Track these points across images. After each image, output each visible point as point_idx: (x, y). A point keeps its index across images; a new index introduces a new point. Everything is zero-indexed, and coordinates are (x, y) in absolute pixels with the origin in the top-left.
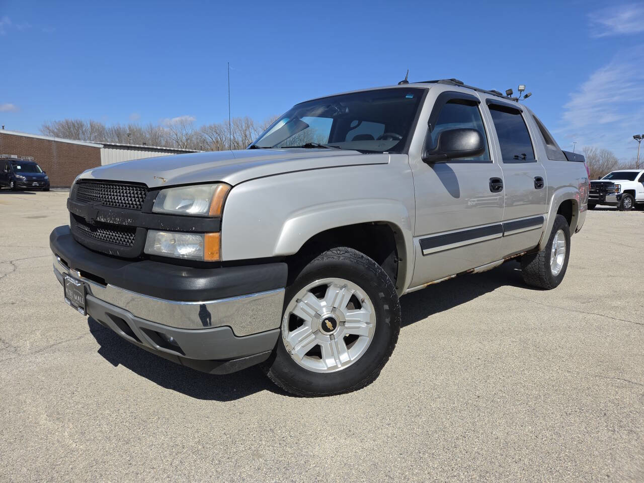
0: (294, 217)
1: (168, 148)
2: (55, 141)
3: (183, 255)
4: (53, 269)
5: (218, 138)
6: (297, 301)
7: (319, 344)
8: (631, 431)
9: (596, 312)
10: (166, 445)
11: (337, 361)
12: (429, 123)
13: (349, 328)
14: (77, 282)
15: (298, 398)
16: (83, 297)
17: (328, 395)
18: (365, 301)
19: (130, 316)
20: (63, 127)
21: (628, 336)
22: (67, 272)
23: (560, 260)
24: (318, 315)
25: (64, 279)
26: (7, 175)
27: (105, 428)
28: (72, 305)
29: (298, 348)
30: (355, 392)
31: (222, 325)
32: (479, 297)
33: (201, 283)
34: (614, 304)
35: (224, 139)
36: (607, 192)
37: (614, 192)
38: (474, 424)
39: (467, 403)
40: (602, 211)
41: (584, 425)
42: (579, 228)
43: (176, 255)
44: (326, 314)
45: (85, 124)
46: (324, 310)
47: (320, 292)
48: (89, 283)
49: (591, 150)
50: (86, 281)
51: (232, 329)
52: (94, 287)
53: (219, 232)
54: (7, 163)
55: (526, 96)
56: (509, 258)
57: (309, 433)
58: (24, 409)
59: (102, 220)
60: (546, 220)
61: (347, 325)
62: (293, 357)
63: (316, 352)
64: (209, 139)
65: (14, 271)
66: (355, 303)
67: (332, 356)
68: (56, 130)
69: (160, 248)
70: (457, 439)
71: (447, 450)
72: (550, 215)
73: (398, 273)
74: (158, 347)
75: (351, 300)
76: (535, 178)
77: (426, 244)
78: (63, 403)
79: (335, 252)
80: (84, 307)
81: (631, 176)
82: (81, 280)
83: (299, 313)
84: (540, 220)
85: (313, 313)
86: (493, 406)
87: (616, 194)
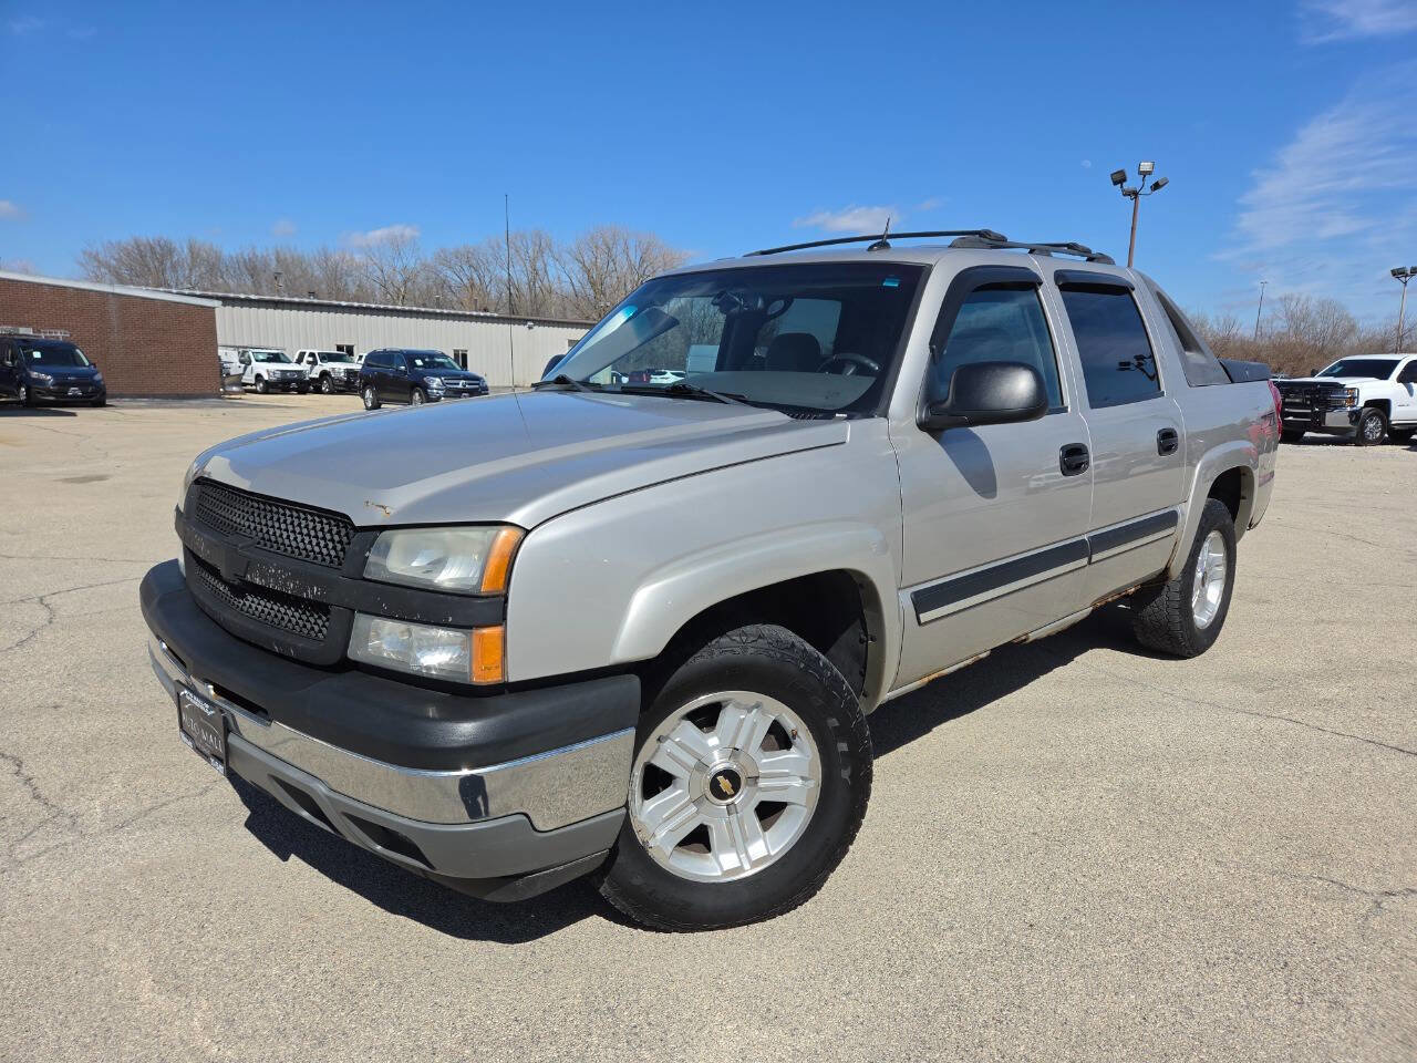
0: (655, 582)
1: (364, 305)
2: (113, 294)
3: (428, 668)
4: (151, 663)
5: (475, 276)
6: (659, 739)
7: (705, 823)
8: (1335, 1003)
9: (1285, 712)
10: (399, 1048)
11: (743, 856)
12: (931, 344)
13: (766, 789)
14: (207, 706)
15: (662, 934)
16: (221, 737)
17: (724, 928)
18: (799, 734)
19: (322, 789)
20: (128, 255)
21: (1347, 773)
22: (183, 680)
23: (1214, 593)
24: (702, 766)
25: (178, 694)
26: (11, 370)
27: (275, 1008)
28: (197, 749)
29: (661, 834)
30: (779, 918)
31: (510, 813)
32: (1042, 678)
33: (466, 730)
34: (1325, 693)
35: (487, 280)
36: (1329, 405)
37: (1343, 406)
38: (1019, 989)
39: (1006, 942)
40: (1316, 448)
41: (1242, 989)
42: (1254, 522)
43: (413, 668)
44: (719, 762)
45: (178, 246)
46: (716, 754)
47: (707, 718)
48: (233, 711)
49: (1299, 300)
50: (227, 707)
51: (530, 821)
52: (244, 721)
53: (501, 625)
54: (11, 346)
55: (1156, 186)
56: (1103, 603)
57: (686, 1016)
58: (107, 966)
59: (257, 581)
60: (1183, 514)
61: (762, 783)
62: (652, 853)
63: (699, 839)
64: (453, 279)
65: (50, 622)
66: (779, 738)
67: (732, 846)
68: (113, 262)
69: (379, 648)
70: (986, 1026)
71: (963, 1053)
72: (1191, 505)
73: (866, 666)
74: (379, 847)
75: (770, 731)
76: (1159, 432)
77: (926, 600)
78: (184, 952)
79: (738, 639)
80: (223, 757)
81: (1381, 370)
82: (217, 702)
83: (662, 763)
84: (1169, 519)
85: (692, 762)
86: (1059, 948)
87: (1349, 409)
